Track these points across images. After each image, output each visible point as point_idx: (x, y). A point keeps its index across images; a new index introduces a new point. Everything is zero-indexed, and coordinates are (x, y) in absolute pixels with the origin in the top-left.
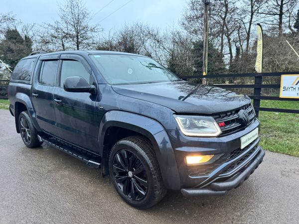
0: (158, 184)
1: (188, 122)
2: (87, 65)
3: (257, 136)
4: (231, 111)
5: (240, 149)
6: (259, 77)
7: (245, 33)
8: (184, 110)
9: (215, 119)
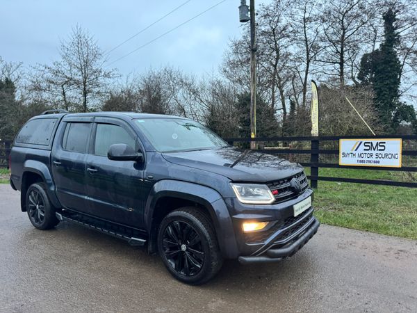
0: (214, 255)
1: (243, 191)
2: (132, 130)
3: (310, 205)
4: (283, 180)
5: (293, 216)
6: (315, 141)
7: (301, 84)
8: (240, 179)
9: (269, 187)
